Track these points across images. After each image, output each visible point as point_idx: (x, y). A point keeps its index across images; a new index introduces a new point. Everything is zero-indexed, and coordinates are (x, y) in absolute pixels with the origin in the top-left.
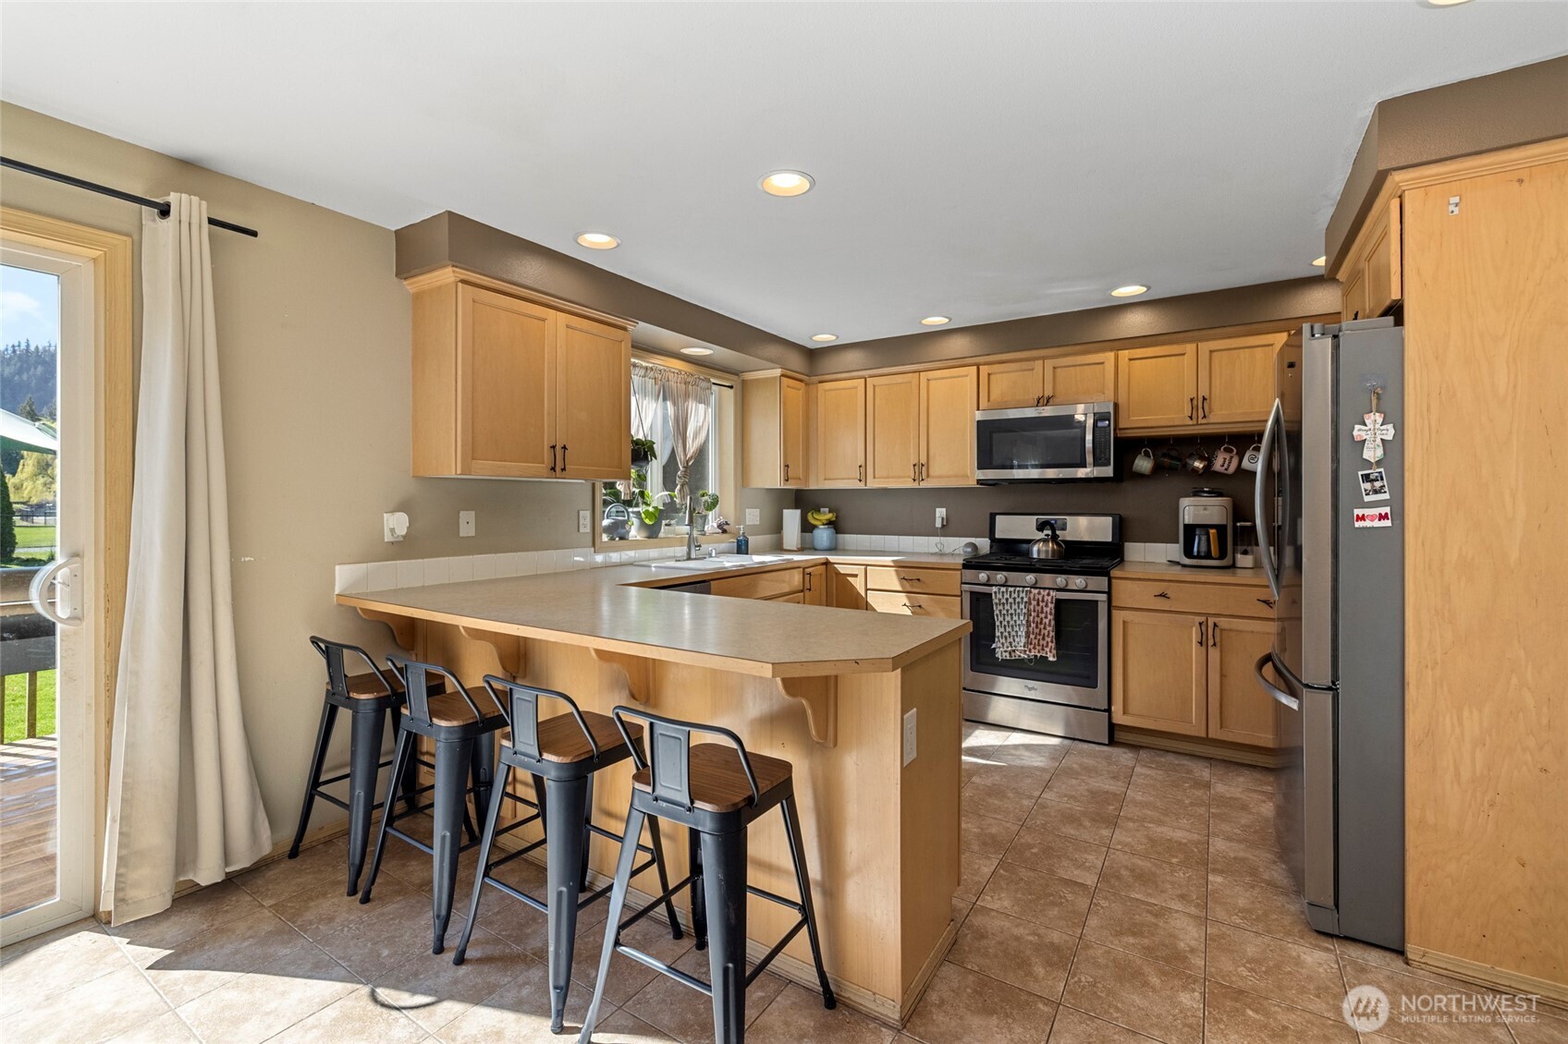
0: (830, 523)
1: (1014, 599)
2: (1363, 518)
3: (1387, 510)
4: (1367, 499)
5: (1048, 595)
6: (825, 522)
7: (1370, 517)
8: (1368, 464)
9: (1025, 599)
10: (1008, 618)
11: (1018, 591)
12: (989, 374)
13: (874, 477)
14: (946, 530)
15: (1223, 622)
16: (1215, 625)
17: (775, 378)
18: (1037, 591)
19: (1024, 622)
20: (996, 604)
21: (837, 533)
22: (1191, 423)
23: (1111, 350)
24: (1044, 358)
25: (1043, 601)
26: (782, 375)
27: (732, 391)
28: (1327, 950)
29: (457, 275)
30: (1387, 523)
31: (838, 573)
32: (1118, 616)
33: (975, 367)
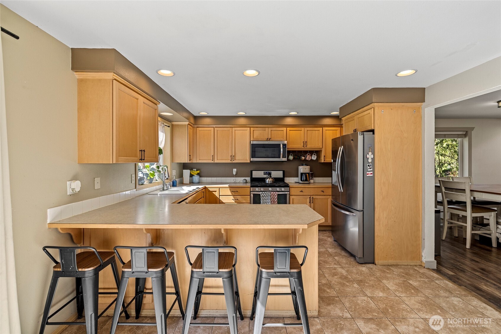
0: (198, 174)
1: (267, 195)
2: (368, 174)
3: (372, 172)
4: (369, 170)
5: (276, 193)
6: (197, 174)
7: (369, 174)
8: (369, 163)
9: (270, 195)
10: (265, 201)
11: (268, 193)
12: (253, 130)
13: (217, 159)
14: (237, 176)
15: (314, 197)
16: (313, 198)
17: (186, 125)
18: (272, 192)
19: (270, 201)
20: (262, 197)
21: (200, 177)
22: (303, 148)
23: (285, 127)
24: (268, 127)
25: (274, 195)
26: (188, 124)
27: (169, 128)
28: (364, 267)
29: (114, 77)
30: (372, 175)
31: (209, 191)
32: (292, 197)
33: (249, 128)
